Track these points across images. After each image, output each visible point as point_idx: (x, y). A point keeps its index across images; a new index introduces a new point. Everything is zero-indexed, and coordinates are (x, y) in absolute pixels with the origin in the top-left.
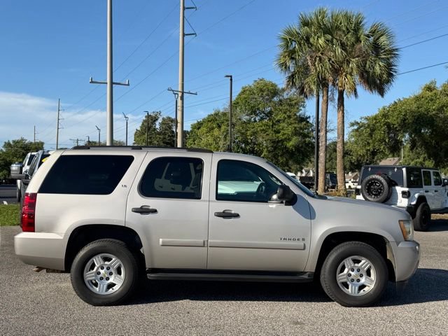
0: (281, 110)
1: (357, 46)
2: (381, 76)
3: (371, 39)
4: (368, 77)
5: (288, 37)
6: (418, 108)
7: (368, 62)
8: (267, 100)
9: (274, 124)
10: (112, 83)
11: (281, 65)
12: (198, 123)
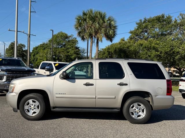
0: (69, 44)
1: (104, 24)
2: (111, 35)
3: (109, 22)
4: (107, 35)
5: (79, 18)
6: (120, 47)
7: (107, 30)
8: (64, 40)
9: (66, 49)
10: (17, 31)
11: (76, 28)
12: (36, 47)
